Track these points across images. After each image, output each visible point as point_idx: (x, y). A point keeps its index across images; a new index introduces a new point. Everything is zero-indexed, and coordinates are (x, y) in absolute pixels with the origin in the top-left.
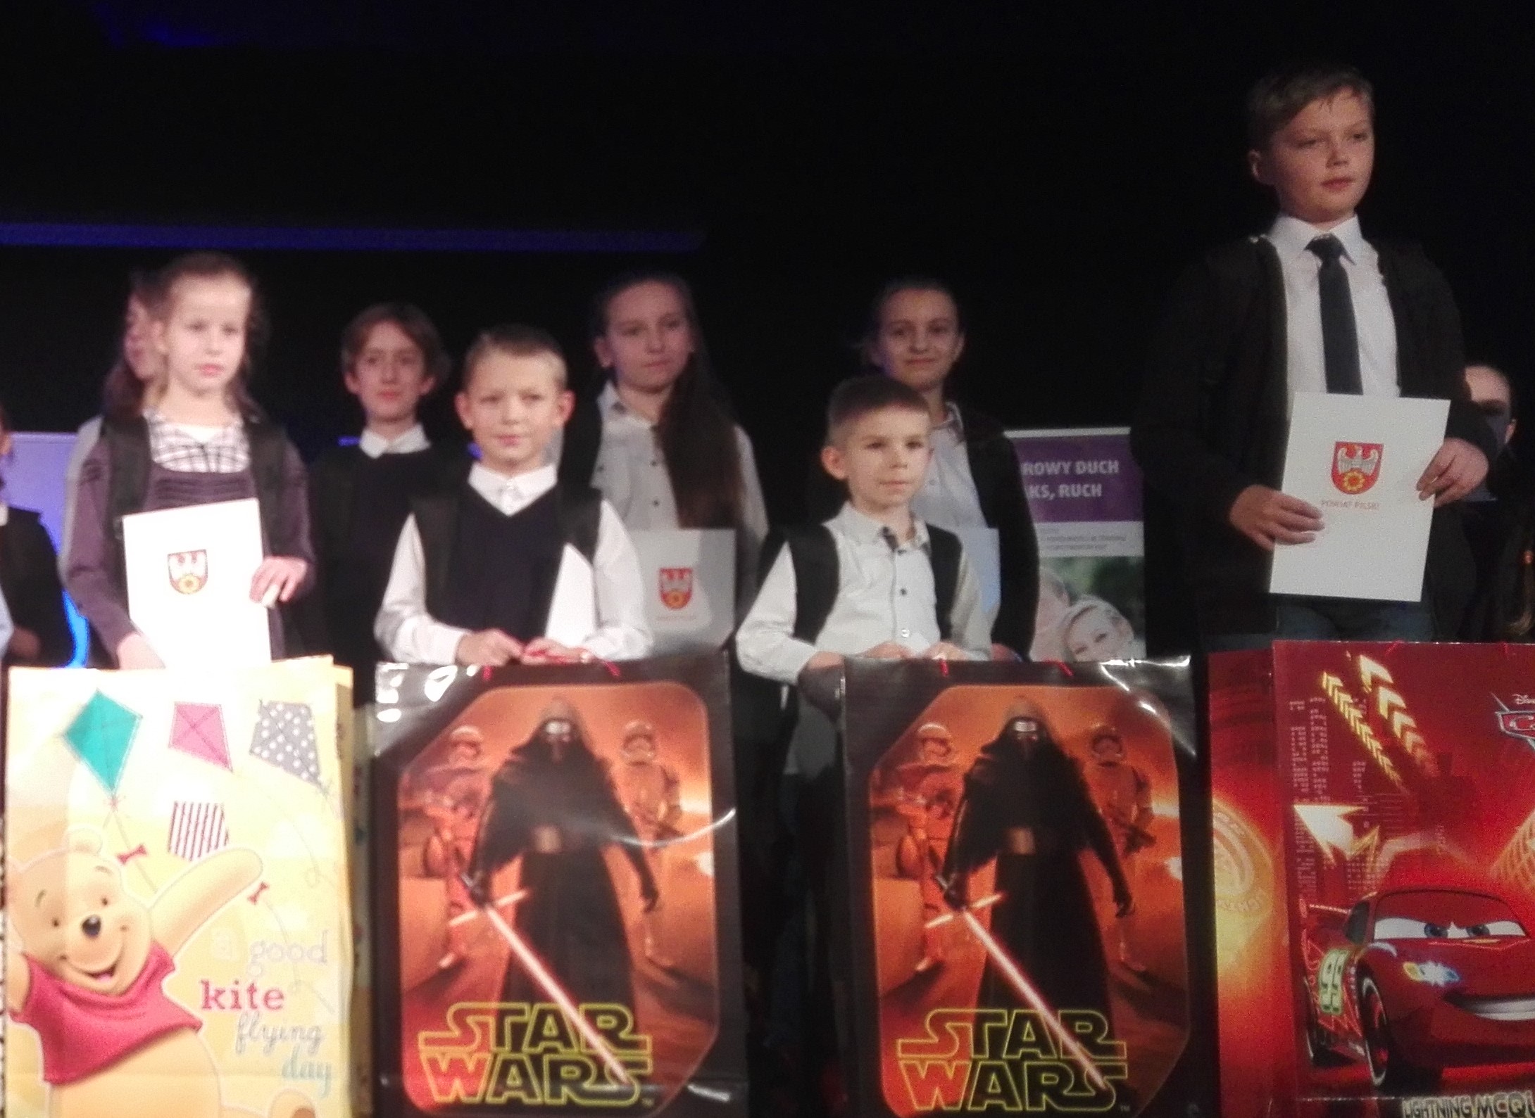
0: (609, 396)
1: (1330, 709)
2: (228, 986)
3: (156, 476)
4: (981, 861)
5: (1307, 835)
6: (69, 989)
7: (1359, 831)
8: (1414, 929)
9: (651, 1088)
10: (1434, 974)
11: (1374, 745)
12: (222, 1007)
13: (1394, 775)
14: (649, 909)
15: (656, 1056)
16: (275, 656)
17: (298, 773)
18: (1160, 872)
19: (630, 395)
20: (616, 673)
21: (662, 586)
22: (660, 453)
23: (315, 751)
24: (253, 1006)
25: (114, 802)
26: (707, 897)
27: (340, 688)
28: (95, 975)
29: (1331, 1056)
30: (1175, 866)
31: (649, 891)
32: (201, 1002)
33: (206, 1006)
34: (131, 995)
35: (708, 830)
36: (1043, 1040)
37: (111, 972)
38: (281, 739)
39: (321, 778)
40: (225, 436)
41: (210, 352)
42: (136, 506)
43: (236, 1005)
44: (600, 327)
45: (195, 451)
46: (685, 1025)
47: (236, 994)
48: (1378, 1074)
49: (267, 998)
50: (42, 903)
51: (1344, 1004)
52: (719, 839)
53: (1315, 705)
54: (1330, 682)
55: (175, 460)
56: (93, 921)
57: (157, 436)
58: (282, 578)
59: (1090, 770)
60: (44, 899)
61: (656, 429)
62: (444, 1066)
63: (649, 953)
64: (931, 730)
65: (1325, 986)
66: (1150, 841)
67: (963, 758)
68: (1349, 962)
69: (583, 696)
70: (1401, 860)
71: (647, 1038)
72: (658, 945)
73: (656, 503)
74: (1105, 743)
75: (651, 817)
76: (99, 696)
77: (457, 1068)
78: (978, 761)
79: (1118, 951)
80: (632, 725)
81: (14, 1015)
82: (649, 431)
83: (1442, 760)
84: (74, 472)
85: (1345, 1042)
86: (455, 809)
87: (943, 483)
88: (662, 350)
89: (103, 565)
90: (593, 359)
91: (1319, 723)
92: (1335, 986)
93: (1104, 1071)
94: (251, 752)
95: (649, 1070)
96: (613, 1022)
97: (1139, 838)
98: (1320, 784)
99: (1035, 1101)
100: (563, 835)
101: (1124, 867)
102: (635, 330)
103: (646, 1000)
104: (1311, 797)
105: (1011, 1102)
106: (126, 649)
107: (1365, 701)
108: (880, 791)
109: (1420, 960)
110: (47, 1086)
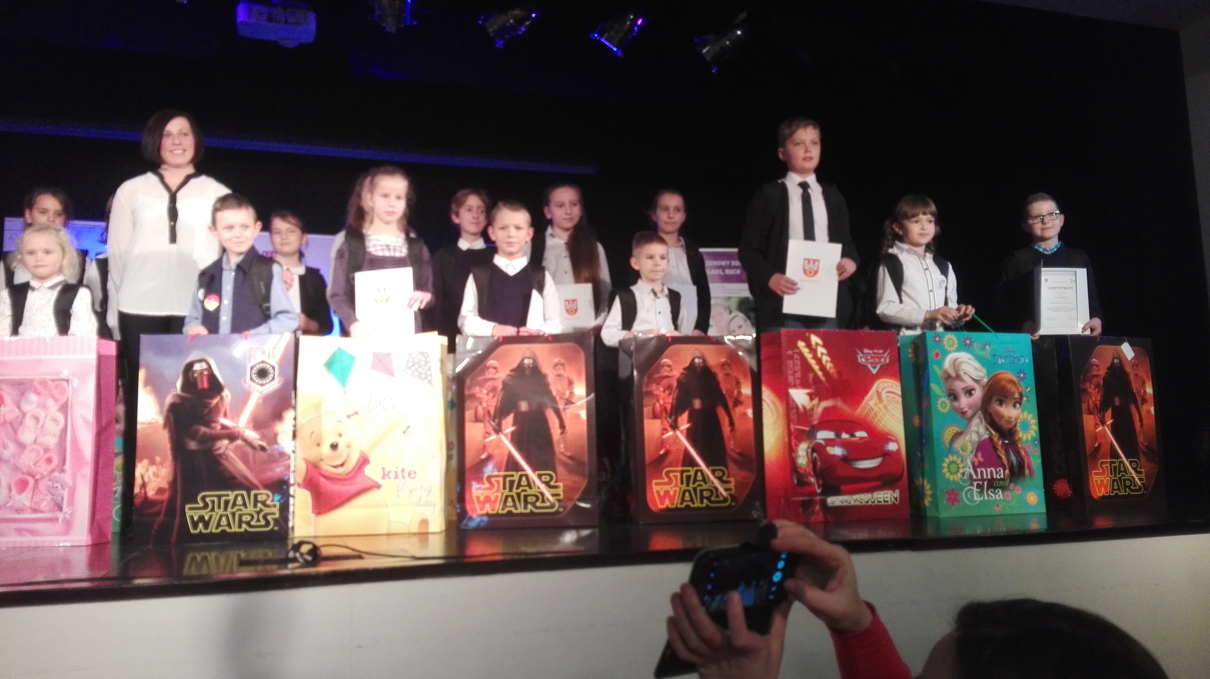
0: (549, 231)
1: (801, 354)
2: (393, 470)
3: (368, 257)
4: (683, 412)
5: (793, 401)
6: (323, 472)
7: (812, 399)
8: (830, 435)
9: (562, 504)
10: (837, 451)
11: (816, 368)
12: (390, 478)
13: (823, 378)
14: (562, 433)
15: (564, 492)
16: (417, 332)
17: (423, 380)
18: (745, 414)
19: (558, 231)
20: (550, 339)
21: (566, 307)
22: (568, 253)
23: (430, 371)
24: (403, 477)
25: (345, 393)
26: (584, 428)
27: (442, 345)
28: (335, 467)
29: (802, 482)
30: (750, 412)
31: (562, 426)
32: (381, 476)
33: (384, 478)
34: (350, 476)
35: (584, 401)
36: (705, 479)
37: (342, 465)
38: (417, 366)
39: (432, 382)
40: (397, 242)
41: (390, 206)
42: (359, 268)
43: (396, 477)
44: (547, 203)
45: (385, 248)
46: (575, 478)
47: (396, 473)
48: (819, 488)
49: (409, 474)
50: (312, 436)
51: (807, 463)
52: (588, 403)
53: (796, 353)
54: (801, 344)
55: (376, 251)
56: (335, 444)
57: (369, 241)
58: (421, 299)
59: (720, 376)
60: (314, 434)
61: (566, 244)
62: (482, 499)
63: (562, 450)
64: (665, 362)
65: (800, 456)
66: (741, 403)
67: (677, 373)
68: (808, 448)
69: (538, 348)
70: (826, 410)
71: (560, 484)
72: (565, 448)
73: (566, 272)
74: (726, 366)
75: (563, 396)
76: (339, 349)
77: (488, 499)
78: (682, 374)
79: (731, 445)
80: (556, 360)
81: (299, 485)
82: (564, 245)
83: (839, 372)
84: (333, 254)
85: (807, 477)
86: (488, 394)
87: (678, 268)
88: (571, 214)
89: (345, 294)
90: (543, 215)
91: (797, 359)
92: (803, 457)
93: (726, 490)
94: (404, 371)
95: (561, 497)
96: (548, 478)
97: (738, 402)
98: (798, 382)
99: (702, 502)
100: (530, 405)
101: (732, 412)
102: (561, 205)
103: (561, 469)
104: (795, 386)
105: (693, 503)
106: (354, 328)
107: (813, 351)
108: (647, 385)
109: (833, 446)
110: (313, 516)
